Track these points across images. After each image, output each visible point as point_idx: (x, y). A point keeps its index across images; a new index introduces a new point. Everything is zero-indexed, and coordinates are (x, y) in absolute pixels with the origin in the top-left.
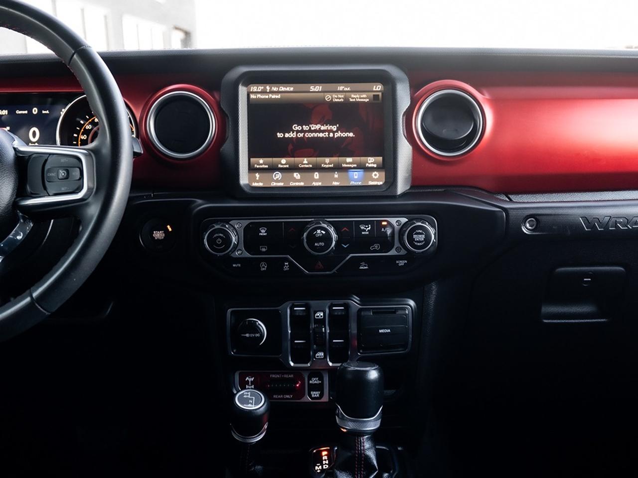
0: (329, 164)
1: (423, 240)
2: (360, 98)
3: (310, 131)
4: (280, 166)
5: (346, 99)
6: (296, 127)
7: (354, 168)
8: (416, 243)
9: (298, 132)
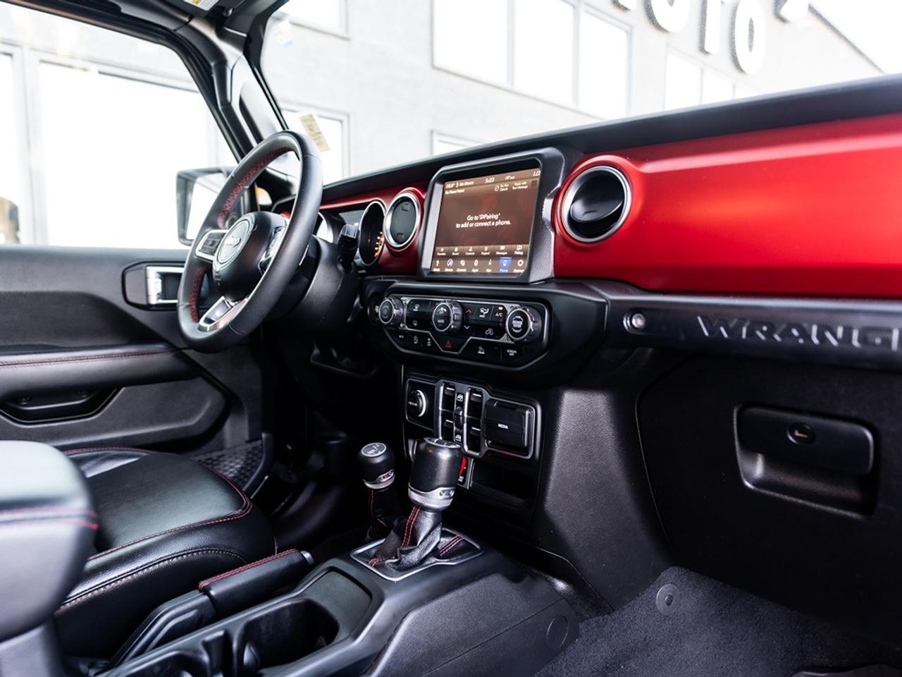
0: (487, 252)
1: (520, 326)
2: (522, 185)
3: (479, 221)
4: (454, 254)
5: (510, 188)
6: (470, 218)
7: (505, 256)
8: (514, 330)
9: (471, 222)
